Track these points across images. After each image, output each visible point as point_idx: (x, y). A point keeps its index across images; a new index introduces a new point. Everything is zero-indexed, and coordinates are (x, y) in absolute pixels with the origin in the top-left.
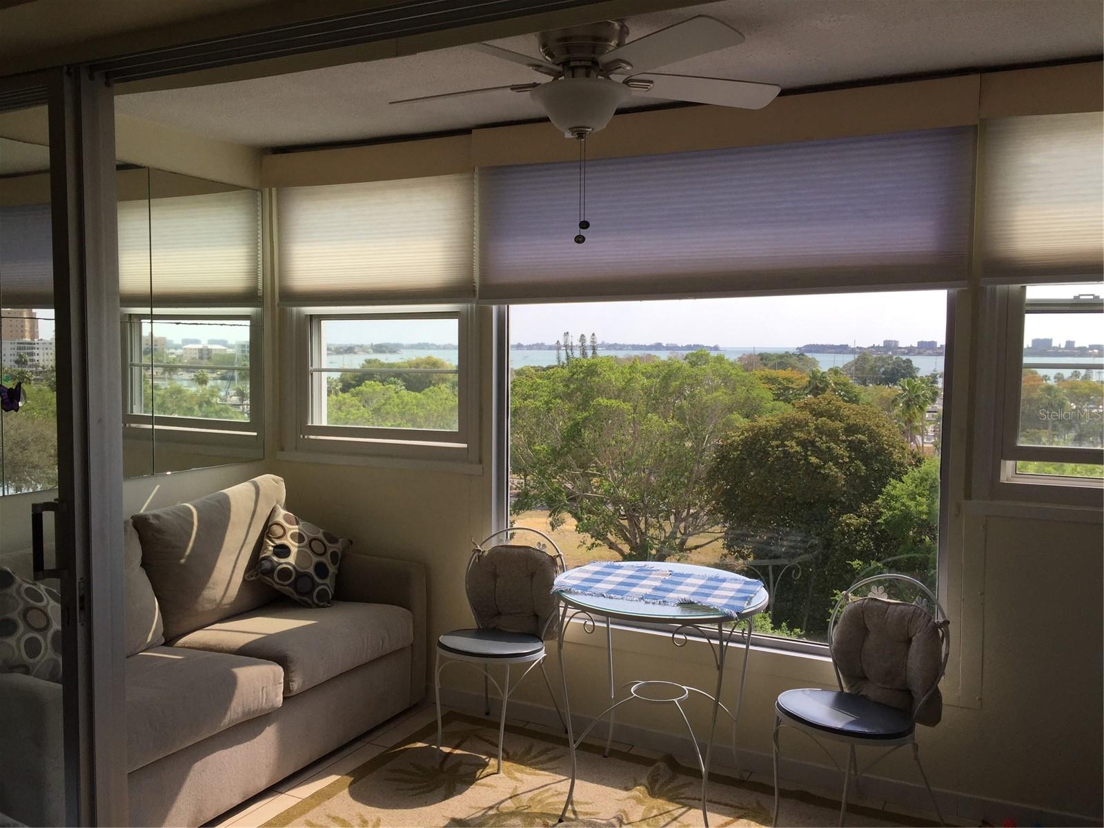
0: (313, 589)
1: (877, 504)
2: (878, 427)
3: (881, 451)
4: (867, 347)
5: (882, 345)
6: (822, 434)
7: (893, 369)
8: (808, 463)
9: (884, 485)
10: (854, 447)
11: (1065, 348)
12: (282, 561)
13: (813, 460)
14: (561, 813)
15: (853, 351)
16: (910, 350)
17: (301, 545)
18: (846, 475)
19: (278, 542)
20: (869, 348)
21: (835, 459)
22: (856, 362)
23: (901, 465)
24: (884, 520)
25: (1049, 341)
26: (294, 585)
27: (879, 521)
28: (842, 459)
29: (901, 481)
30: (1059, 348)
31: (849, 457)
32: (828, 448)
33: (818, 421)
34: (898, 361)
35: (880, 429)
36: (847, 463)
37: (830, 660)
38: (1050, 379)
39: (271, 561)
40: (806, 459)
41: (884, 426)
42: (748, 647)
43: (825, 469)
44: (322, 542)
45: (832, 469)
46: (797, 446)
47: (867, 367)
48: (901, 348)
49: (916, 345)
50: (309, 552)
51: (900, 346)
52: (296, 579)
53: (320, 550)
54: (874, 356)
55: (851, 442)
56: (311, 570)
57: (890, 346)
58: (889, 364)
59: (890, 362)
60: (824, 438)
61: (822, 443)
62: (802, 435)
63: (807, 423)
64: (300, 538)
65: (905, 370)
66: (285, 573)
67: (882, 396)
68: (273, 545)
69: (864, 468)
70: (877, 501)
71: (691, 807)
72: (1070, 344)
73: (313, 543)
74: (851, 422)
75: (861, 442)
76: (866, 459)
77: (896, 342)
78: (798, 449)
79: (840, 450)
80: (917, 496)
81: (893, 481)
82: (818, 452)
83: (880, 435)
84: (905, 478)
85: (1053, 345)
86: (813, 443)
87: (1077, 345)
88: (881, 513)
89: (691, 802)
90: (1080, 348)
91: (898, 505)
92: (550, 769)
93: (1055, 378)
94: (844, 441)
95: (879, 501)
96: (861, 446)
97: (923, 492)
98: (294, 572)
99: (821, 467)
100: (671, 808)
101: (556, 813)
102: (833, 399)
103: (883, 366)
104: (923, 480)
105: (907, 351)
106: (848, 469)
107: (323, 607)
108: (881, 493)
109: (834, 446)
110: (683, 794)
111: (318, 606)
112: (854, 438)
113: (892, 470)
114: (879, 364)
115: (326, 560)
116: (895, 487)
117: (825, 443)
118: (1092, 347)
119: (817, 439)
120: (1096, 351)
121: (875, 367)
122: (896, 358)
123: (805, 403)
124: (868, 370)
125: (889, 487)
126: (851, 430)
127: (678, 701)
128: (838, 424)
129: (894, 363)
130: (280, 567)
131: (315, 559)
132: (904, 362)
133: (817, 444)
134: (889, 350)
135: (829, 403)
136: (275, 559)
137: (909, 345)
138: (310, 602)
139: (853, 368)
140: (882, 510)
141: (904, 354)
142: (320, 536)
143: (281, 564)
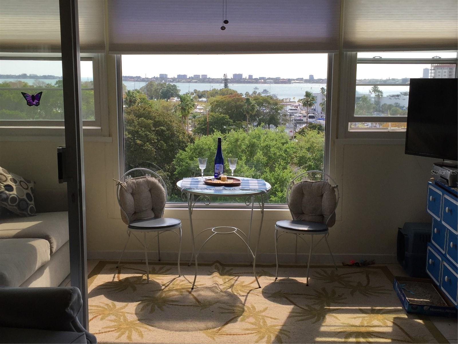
0: (28, 207)
1: (173, 164)
2: (171, 122)
3: (173, 135)
4: (151, 78)
5: (159, 77)
6: (142, 127)
7: (167, 90)
8: (136, 144)
9: (176, 154)
10: (160, 133)
11: (249, 79)
12: (11, 193)
13: (138, 142)
14: (192, 287)
15: (143, 80)
16: (174, 80)
17: (16, 184)
18: (156, 149)
19: (5, 183)
20: (152, 78)
21: (149, 140)
22: (147, 86)
23: (183, 142)
24: (177, 172)
25: (241, 75)
26: (18, 205)
27: (175, 173)
28: (154, 141)
29: (185, 151)
30: (246, 79)
31: (157, 139)
32: (146, 134)
33: (139, 120)
34: (169, 87)
35: (172, 123)
36: (156, 142)
37: (289, 210)
38: (243, 95)
39: (6, 194)
40: (134, 142)
41: (174, 121)
42: (252, 209)
43: (145, 146)
44: (24, 182)
45: (148, 146)
46: (129, 134)
47: (153, 89)
48: (169, 78)
49: (176, 77)
50: (21, 187)
51: (168, 77)
52: (19, 203)
53: (26, 187)
54: (156, 83)
55: (157, 131)
56: (25, 197)
57: (163, 77)
58: (164, 87)
59: (165, 86)
60: (143, 129)
61: (142, 132)
62: (131, 128)
63: (133, 121)
64: (14, 181)
65: (173, 91)
66: (13, 199)
67: (163, 105)
68: (3, 185)
69: (165, 145)
70: (173, 163)
71: (239, 276)
72: (250, 76)
73: (21, 183)
74: (157, 120)
75: (163, 131)
76: (166, 139)
77: (166, 75)
78: (130, 136)
79: (153, 136)
80: (194, 158)
81: (181, 151)
82: (140, 137)
83: (172, 127)
84: (187, 149)
85: (243, 77)
86: (137, 132)
87: (254, 78)
88: (176, 169)
89: (238, 275)
90: (255, 79)
91: (184, 163)
92: (170, 273)
93: (245, 94)
94: (154, 131)
95: (174, 162)
96: (163, 133)
97: (195, 156)
98: (17, 198)
99: (143, 146)
100: (232, 278)
101: (190, 287)
102: (146, 107)
103: (161, 88)
104: (195, 149)
105: (172, 80)
106: (157, 146)
107: (33, 216)
108: (175, 158)
109: (149, 133)
110: (232, 272)
111: (31, 216)
112: (159, 129)
113: (179, 145)
114: (159, 87)
115: (29, 191)
116: (181, 154)
117: (144, 132)
118: (261, 78)
119: (140, 130)
120: (262, 80)
121: (158, 89)
122: (168, 84)
123: (131, 110)
124: (153, 91)
125: (178, 155)
126: (157, 124)
127: (235, 232)
128: (150, 121)
129: (168, 87)
130: (11, 196)
131: (26, 191)
132: (172, 86)
133: (140, 133)
134: (163, 79)
135: (144, 109)
136: (7, 192)
137: (173, 77)
138: (26, 214)
139: (145, 90)
140: (176, 167)
141: (171, 82)
142: (22, 179)
143: (10, 195)
